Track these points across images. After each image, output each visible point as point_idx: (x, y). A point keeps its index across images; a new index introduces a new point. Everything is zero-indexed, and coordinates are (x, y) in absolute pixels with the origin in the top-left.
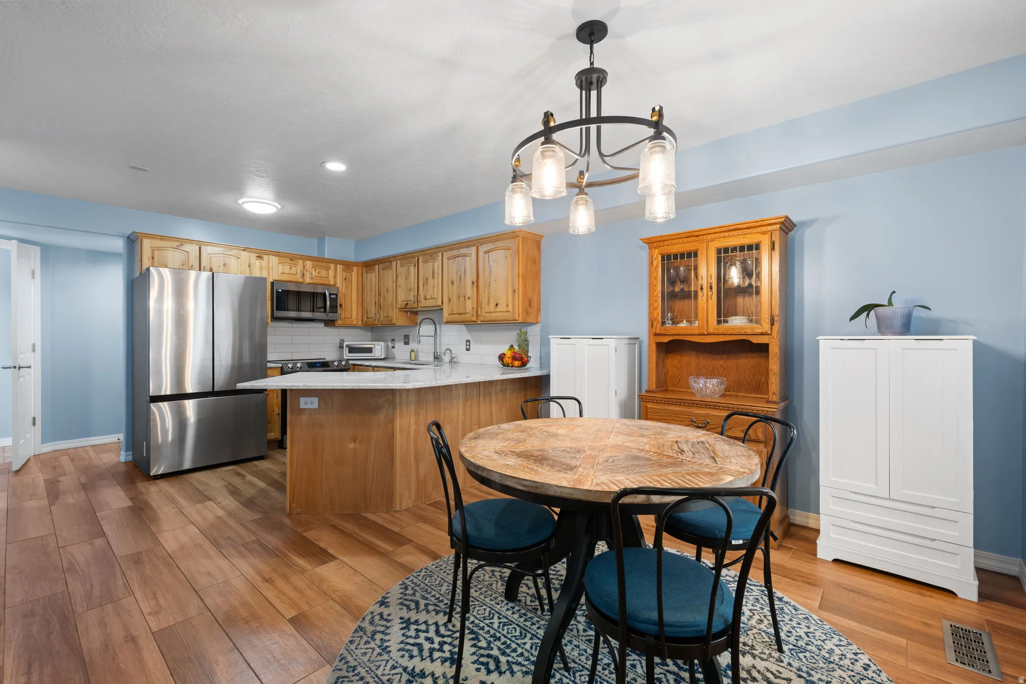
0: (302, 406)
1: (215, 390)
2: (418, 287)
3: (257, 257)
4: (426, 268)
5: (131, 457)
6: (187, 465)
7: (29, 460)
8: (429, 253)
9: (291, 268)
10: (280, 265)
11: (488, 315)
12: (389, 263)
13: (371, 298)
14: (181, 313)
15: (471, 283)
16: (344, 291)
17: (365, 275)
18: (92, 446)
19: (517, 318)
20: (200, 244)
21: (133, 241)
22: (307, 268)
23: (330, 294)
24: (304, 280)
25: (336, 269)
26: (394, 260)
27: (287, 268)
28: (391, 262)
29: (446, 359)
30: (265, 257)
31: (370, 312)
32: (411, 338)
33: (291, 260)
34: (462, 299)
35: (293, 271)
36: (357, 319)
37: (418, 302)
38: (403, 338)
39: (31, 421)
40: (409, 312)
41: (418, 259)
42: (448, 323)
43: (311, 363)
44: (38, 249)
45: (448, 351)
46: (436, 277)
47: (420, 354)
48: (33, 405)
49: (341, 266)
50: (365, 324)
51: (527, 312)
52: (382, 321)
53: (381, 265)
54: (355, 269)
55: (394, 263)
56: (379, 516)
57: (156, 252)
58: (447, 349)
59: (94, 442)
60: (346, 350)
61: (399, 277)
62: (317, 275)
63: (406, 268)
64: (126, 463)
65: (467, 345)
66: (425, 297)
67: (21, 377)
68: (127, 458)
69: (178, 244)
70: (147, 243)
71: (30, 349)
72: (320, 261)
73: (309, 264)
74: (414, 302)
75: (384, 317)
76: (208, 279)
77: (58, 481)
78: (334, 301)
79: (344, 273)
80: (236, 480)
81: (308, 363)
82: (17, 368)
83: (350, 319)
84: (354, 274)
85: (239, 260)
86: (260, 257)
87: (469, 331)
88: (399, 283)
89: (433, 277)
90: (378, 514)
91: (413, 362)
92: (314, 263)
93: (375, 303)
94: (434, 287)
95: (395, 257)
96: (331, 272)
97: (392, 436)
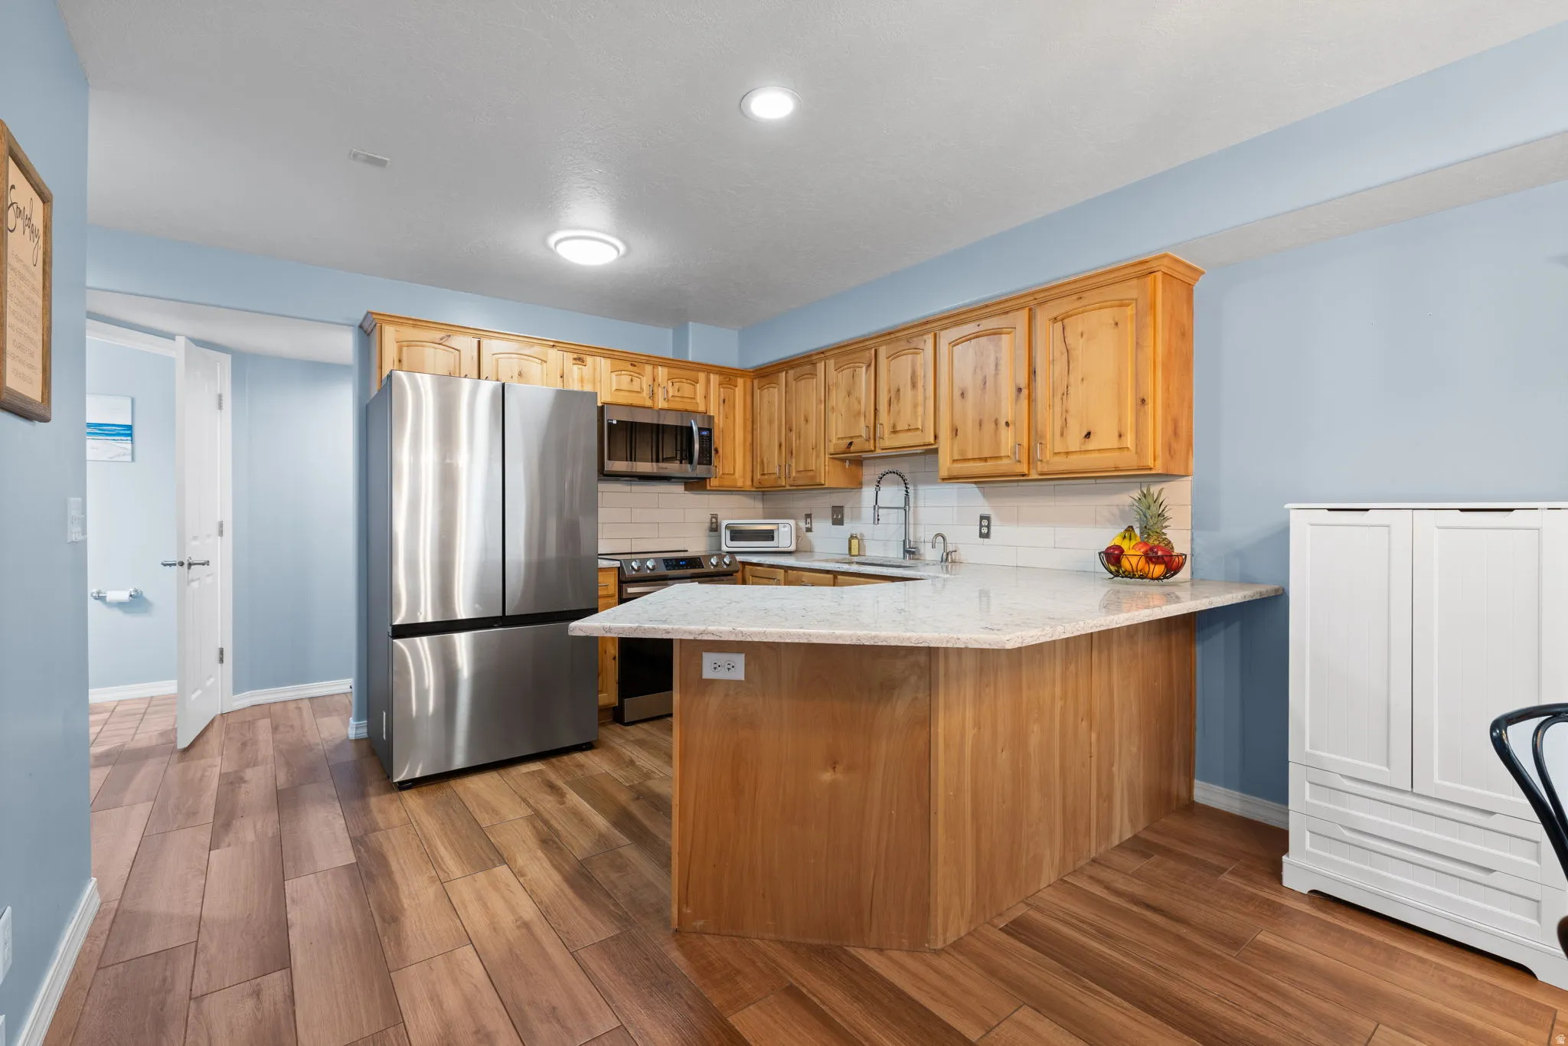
0: (708, 673)
1: (506, 614)
2: (876, 409)
3: (575, 359)
4: (896, 369)
5: (365, 730)
6: (459, 761)
7: (212, 722)
8: (902, 337)
9: (632, 380)
10: (613, 375)
11: (1057, 459)
12: (808, 367)
13: (770, 438)
14: (448, 461)
15: (1014, 390)
16: (721, 426)
17: (757, 392)
18: (311, 699)
19: (1150, 463)
20: (479, 335)
21: (368, 332)
22: (660, 381)
23: (700, 429)
24: (654, 403)
25: (708, 381)
26: (821, 360)
27: (626, 379)
28: (814, 364)
29: (931, 554)
30: (589, 360)
31: (768, 463)
32: (847, 511)
33: (632, 365)
34: (989, 427)
35: (636, 386)
36: (744, 477)
37: (875, 440)
38: (830, 511)
39: (216, 655)
40: (847, 461)
41: (876, 351)
42: (951, 479)
43: (671, 560)
44: (227, 359)
45: (940, 539)
46: (920, 385)
47: (867, 543)
48: (220, 630)
49: (717, 376)
50: (759, 485)
51: (1170, 450)
52: (794, 478)
53: (791, 372)
54: (740, 381)
55: (821, 366)
56: (891, 959)
57: (405, 349)
58: (937, 535)
59: (308, 692)
60: (725, 535)
61: (833, 393)
62: (677, 394)
63: (847, 372)
64: (357, 741)
65: (981, 526)
66: (894, 426)
67: (193, 581)
68: (360, 731)
69: (443, 334)
70: (390, 333)
71: (215, 530)
72: (683, 368)
73: (662, 372)
74: (868, 440)
75: (798, 472)
76: (494, 393)
77: (242, 780)
78: (707, 440)
79: (722, 390)
80: (547, 803)
81: (666, 560)
82: (186, 566)
83: (733, 477)
84: (739, 391)
85: (545, 365)
86: (580, 360)
87: (984, 495)
88: (832, 402)
89: (914, 385)
90: (890, 953)
91: (855, 559)
92: (671, 370)
93: (780, 445)
94: (915, 406)
95: (823, 353)
96: (700, 388)
97: (926, 758)
